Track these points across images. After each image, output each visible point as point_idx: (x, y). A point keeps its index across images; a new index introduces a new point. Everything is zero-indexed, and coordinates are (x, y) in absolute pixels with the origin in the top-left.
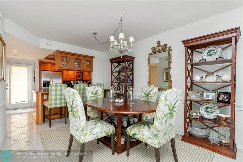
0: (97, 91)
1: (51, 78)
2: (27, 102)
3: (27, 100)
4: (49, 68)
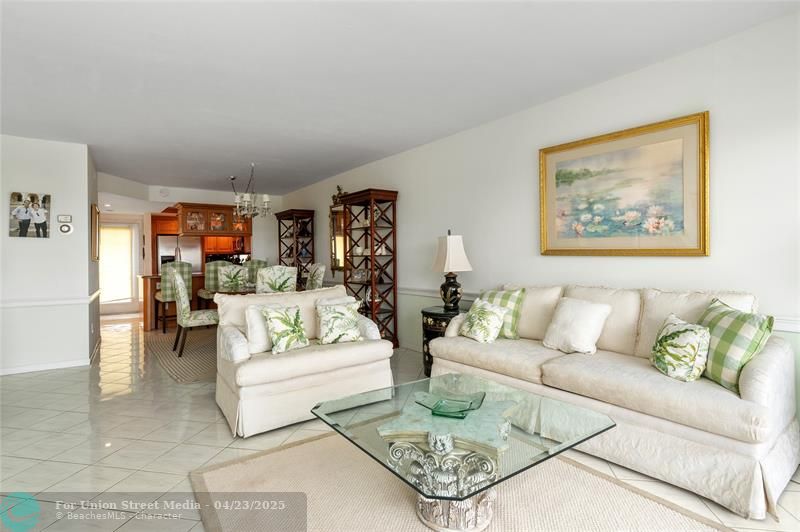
0: (238, 273)
1: (177, 250)
2: (129, 301)
3: (129, 296)
4: (173, 228)
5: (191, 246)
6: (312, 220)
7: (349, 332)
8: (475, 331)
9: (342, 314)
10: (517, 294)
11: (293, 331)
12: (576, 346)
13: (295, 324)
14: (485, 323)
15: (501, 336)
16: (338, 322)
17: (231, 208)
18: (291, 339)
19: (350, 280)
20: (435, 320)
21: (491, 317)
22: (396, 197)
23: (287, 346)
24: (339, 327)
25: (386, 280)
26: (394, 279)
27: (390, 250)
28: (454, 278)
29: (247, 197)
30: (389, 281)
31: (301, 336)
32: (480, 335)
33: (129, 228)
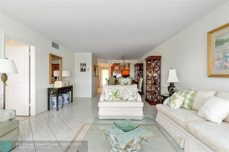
1: (116, 74)
5: (119, 73)
6: (142, 66)
7: (130, 98)
8: (171, 104)
9: (129, 93)
10: (192, 92)
11: (114, 96)
12: (209, 118)
13: (115, 94)
14: (174, 101)
15: (182, 107)
16: (128, 95)
17: (119, 64)
18: (113, 98)
19: (148, 83)
20: (163, 98)
21: (177, 100)
22: (161, 58)
23: (112, 99)
24: (128, 96)
25: (158, 84)
26: (160, 83)
27: (159, 75)
28: (173, 84)
29: (122, 61)
30: (159, 84)
31: (117, 97)
32: (172, 105)
33: (108, 69)
